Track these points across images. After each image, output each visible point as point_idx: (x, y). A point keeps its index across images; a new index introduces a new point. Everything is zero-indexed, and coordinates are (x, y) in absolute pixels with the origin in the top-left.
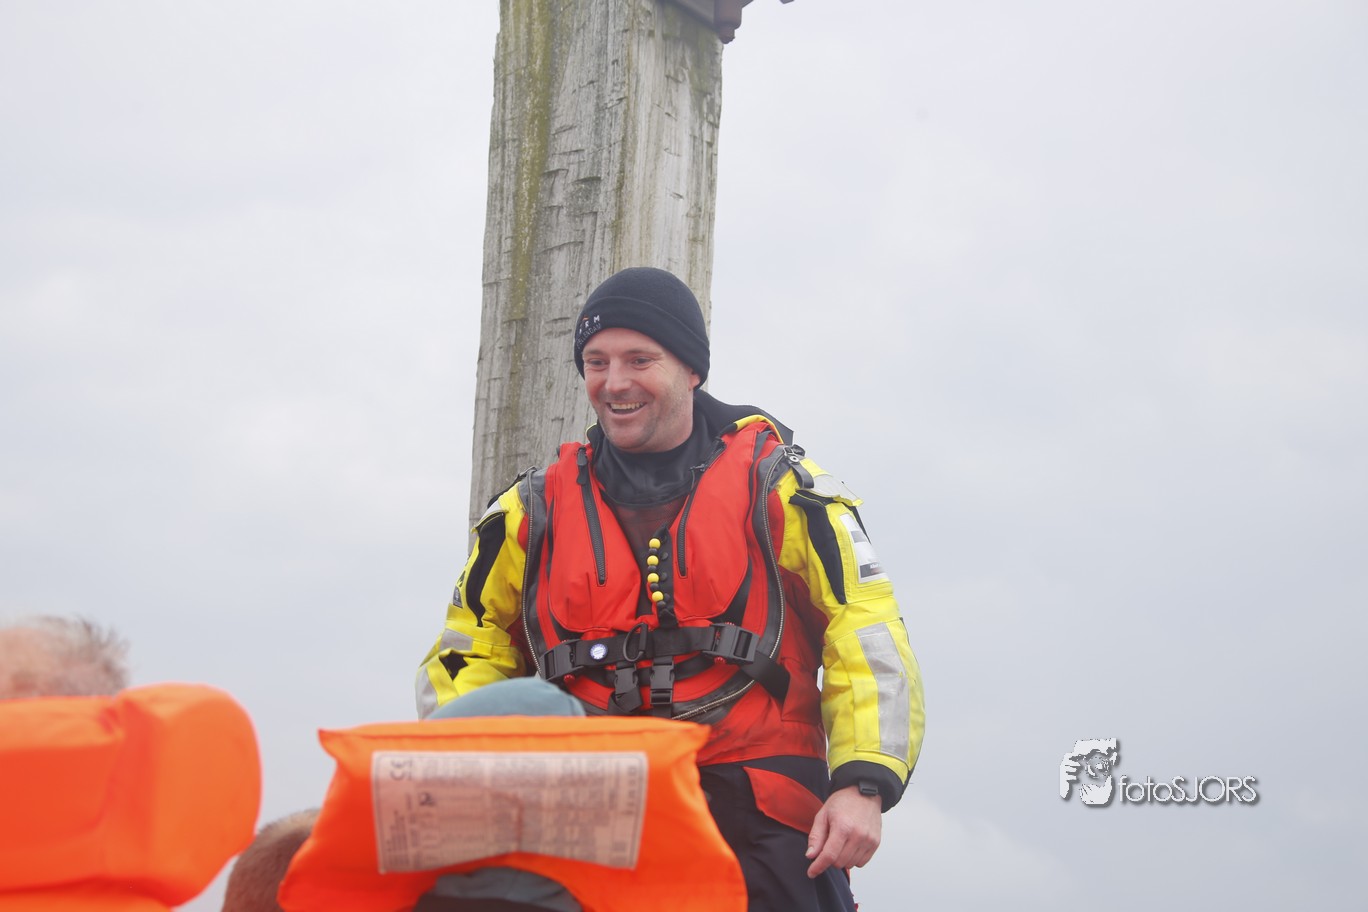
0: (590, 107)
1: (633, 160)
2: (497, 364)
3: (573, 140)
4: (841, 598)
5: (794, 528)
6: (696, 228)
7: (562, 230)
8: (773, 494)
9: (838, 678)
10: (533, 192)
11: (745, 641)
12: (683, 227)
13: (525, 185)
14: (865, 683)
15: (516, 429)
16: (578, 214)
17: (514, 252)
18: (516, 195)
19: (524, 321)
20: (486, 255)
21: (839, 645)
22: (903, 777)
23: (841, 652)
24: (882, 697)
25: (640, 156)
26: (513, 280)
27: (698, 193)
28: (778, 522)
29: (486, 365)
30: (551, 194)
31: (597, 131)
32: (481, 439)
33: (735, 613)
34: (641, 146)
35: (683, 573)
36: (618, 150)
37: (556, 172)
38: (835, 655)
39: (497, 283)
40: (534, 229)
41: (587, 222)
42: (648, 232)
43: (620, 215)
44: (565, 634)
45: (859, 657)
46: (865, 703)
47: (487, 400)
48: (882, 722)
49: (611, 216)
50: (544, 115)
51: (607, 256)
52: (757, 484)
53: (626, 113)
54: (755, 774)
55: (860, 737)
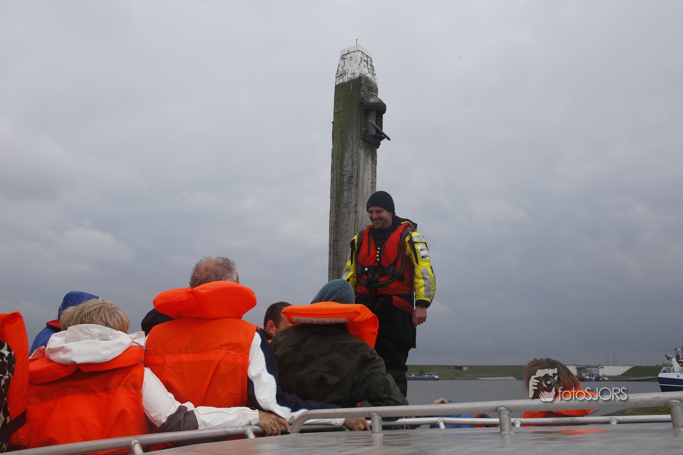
0: (351, 162)
1: (360, 172)
2: (333, 214)
3: (348, 168)
4: (417, 262)
7: (346, 187)
8: (404, 239)
10: (340, 179)
11: (394, 270)
12: (370, 185)
13: (338, 178)
14: (422, 282)
15: (338, 227)
16: (349, 183)
17: (336, 191)
18: (337, 180)
19: (339, 205)
20: (331, 192)
21: (417, 273)
22: (429, 302)
23: (417, 275)
24: (425, 286)
25: (361, 171)
26: (336, 197)
27: (373, 178)
28: (405, 246)
29: (331, 214)
31: (352, 166)
32: (331, 229)
33: (394, 264)
34: (361, 169)
35: (384, 255)
39: (333, 197)
40: (340, 186)
41: (351, 185)
43: (357, 183)
44: (361, 265)
46: (421, 287)
47: (332, 221)
48: (425, 291)
49: (355, 183)
50: (342, 164)
51: (355, 191)
52: (402, 238)
54: (394, 297)
55: (420, 294)
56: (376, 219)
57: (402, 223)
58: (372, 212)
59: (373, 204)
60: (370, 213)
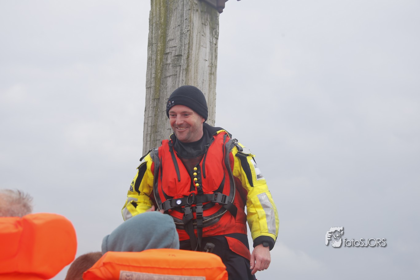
0: (179, 33)
1: (192, 49)
2: (150, 112)
3: (173, 43)
4: (252, 185)
5: (237, 164)
6: (211, 70)
7: (170, 71)
8: (231, 153)
9: (252, 210)
10: (161, 59)
11: (224, 198)
12: (207, 70)
13: (159, 57)
14: (261, 211)
15: (156, 132)
16: (175, 66)
17: (156, 78)
18: (156, 60)
19: (159, 99)
20: (147, 79)
21: (252, 200)
22: (275, 239)
23: (253, 202)
24: (267, 216)
25: (194, 48)
26: (155, 86)
27: (212, 59)
28: (232, 162)
29: (147, 112)
30: (167, 60)
31: (181, 41)
32: (146, 135)
33: (220, 190)
34: (194, 45)
35: (205, 177)
36: (187, 46)
37: (168, 53)
38: (251, 203)
39: (150, 87)
40: (162, 70)
41: (178, 69)
42: (196, 71)
43: (188, 66)
44: (167, 197)
45: (259, 203)
46: (262, 218)
47: (147, 123)
48: (268, 223)
49: (185, 67)
50: (164, 36)
51: (184, 79)
52: (225, 150)
53: (190, 35)
54: (229, 238)
55: (262, 228)
56: (180, 126)
57: (218, 132)
58: (174, 115)
59: (176, 104)
60: (170, 116)
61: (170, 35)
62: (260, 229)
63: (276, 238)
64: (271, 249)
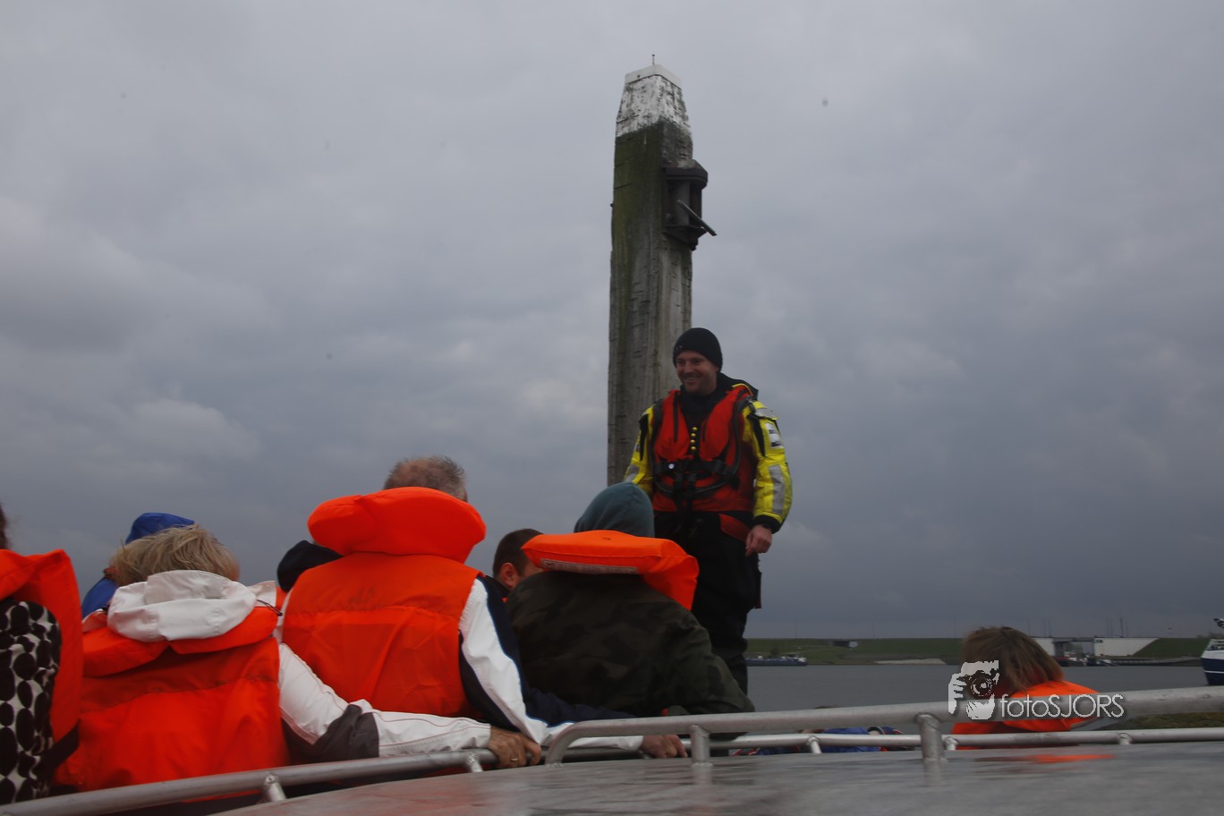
0: (645, 275)
1: (661, 294)
2: (616, 368)
3: (640, 288)
4: (763, 454)
5: (748, 428)
6: (685, 317)
7: (637, 320)
8: (740, 414)
9: (761, 484)
10: (626, 306)
11: (723, 467)
12: (680, 317)
14: (770, 486)
15: (623, 392)
16: (642, 314)
17: (620, 328)
18: (620, 308)
19: (625, 353)
21: (761, 472)
22: (780, 521)
23: (762, 474)
25: (664, 292)
26: (620, 339)
28: (741, 426)
29: (612, 369)
30: (632, 306)
31: (648, 284)
33: (722, 457)
34: (664, 289)
36: (656, 290)
37: (633, 299)
38: (759, 474)
39: (614, 340)
40: (627, 319)
41: (646, 317)
42: (668, 319)
43: (658, 313)
44: (661, 459)
45: (768, 477)
46: (768, 494)
47: (613, 382)
48: (774, 501)
49: (654, 314)
50: (629, 278)
52: (737, 411)
53: (658, 277)
54: (722, 515)
55: (765, 506)
56: (690, 375)
57: (734, 386)
58: (683, 362)
59: (685, 349)
60: (678, 364)
61: (636, 278)
62: (762, 507)
63: (784, 520)
64: (773, 532)
